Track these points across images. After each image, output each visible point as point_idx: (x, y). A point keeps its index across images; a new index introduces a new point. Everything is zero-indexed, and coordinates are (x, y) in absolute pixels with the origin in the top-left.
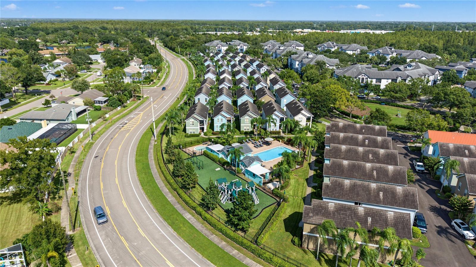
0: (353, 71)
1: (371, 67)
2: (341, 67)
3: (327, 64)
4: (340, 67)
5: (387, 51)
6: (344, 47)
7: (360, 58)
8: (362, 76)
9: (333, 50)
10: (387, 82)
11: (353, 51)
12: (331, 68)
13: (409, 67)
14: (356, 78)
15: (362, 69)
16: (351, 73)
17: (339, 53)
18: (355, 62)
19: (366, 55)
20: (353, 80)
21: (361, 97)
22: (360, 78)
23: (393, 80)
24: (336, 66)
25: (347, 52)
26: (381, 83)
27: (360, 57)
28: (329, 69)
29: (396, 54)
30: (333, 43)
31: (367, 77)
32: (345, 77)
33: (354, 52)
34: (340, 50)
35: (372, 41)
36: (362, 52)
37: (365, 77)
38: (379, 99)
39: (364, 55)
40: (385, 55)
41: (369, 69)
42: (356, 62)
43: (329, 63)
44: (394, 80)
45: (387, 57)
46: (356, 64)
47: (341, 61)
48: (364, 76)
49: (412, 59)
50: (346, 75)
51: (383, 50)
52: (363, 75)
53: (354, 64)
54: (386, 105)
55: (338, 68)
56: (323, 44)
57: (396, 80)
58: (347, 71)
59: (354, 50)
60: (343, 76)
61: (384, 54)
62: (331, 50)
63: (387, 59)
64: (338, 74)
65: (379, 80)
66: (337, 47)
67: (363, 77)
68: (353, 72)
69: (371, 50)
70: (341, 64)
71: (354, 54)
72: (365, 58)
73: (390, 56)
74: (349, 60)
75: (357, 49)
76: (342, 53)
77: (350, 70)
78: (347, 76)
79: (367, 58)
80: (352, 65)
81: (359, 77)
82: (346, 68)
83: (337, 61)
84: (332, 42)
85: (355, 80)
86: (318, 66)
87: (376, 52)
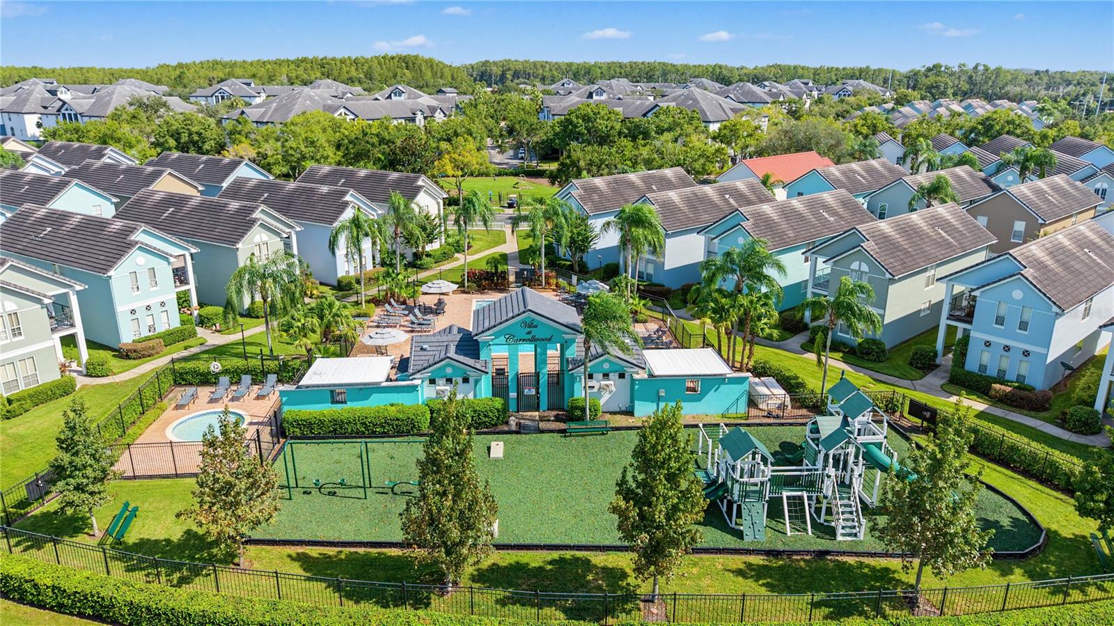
13: (396, 95)
51: (229, 86)
87: (217, 94)
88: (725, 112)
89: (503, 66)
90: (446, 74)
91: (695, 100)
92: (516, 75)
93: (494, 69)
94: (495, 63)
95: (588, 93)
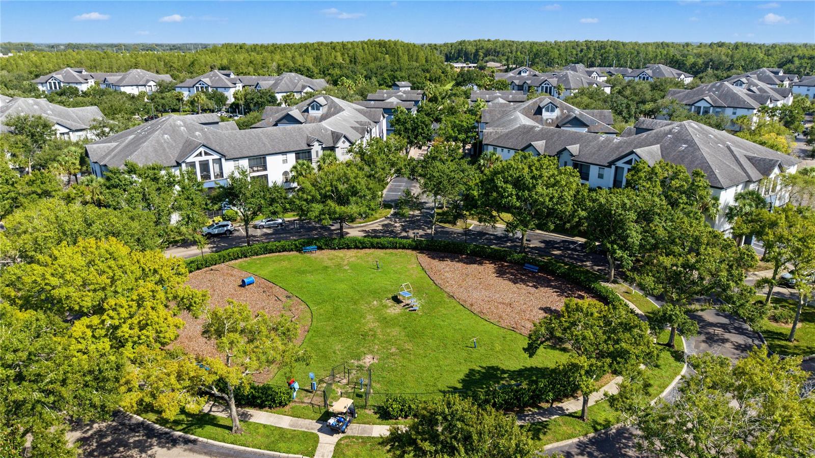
0: (158, 142)
1: (217, 120)
2: (111, 129)
3: (57, 127)
4: (107, 130)
5: (220, 79)
6: (113, 78)
7: (163, 101)
8: (200, 154)
9: (84, 88)
10: (285, 161)
11: (137, 86)
12: (74, 137)
13: (313, 109)
14: (179, 164)
15: (190, 129)
16: (156, 151)
17: (103, 93)
18: (152, 113)
19: (175, 93)
20: (169, 175)
21: (216, 231)
22: (193, 165)
23: (299, 154)
24: (94, 128)
25: (123, 89)
26: (265, 169)
27: (163, 98)
28: (69, 143)
29: (244, 87)
30: (81, 72)
31: (217, 157)
32: (132, 170)
33: (142, 89)
34: (103, 87)
35: (174, 65)
36: (163, 88)
37: (210, 158)
38: (281, 224)
39: (168, 94)
40: (219, 90)
41: (211, 127)
42: (156, 113)
43: (69, 123)
44: (304, 154)
45: (226, 94)
46: (156, 117)
47: (111, 112)
48: (206, 154)
49: (285, 94)
50: (139, 159)
51: (211, 78)
52: (202, 149)
53: (152, 118)
54: (320, 248)
55: (103, 133)
56: (50, 75)
57: (309, 152)
58: (136, 143)
59: (141, 83)
60: (122, 168)
61: (217, 88)
62: (77, 89)
63: (227, 98)
64: (104, 157)
65: (259, 161)
66: (93, 80)
67: (204, 158)
68: (162, 145)
69: (182, 82)
70: (112, 122)
71: (142, 95)
72: (175, 102)
73: (232, 91)
74: (133, 107)
75: (148, 81)
76: (110, 93)
77: (146, 137)
78: (140, 165)
79: (180, 100)
80: (146, 120)
81: (189, 160)
82: (130, 134)
83: (92, 113)
84: (77, 69)
85: (177, 173)
86: (20, 137)
87: (197, 85)
88: (741, 165)
89: (476, 46)
90: (420, 57)
91: (691, 143)
92: (487, 53)
93: (470, 47)
94: (470, 42)
95: (536, 108)
